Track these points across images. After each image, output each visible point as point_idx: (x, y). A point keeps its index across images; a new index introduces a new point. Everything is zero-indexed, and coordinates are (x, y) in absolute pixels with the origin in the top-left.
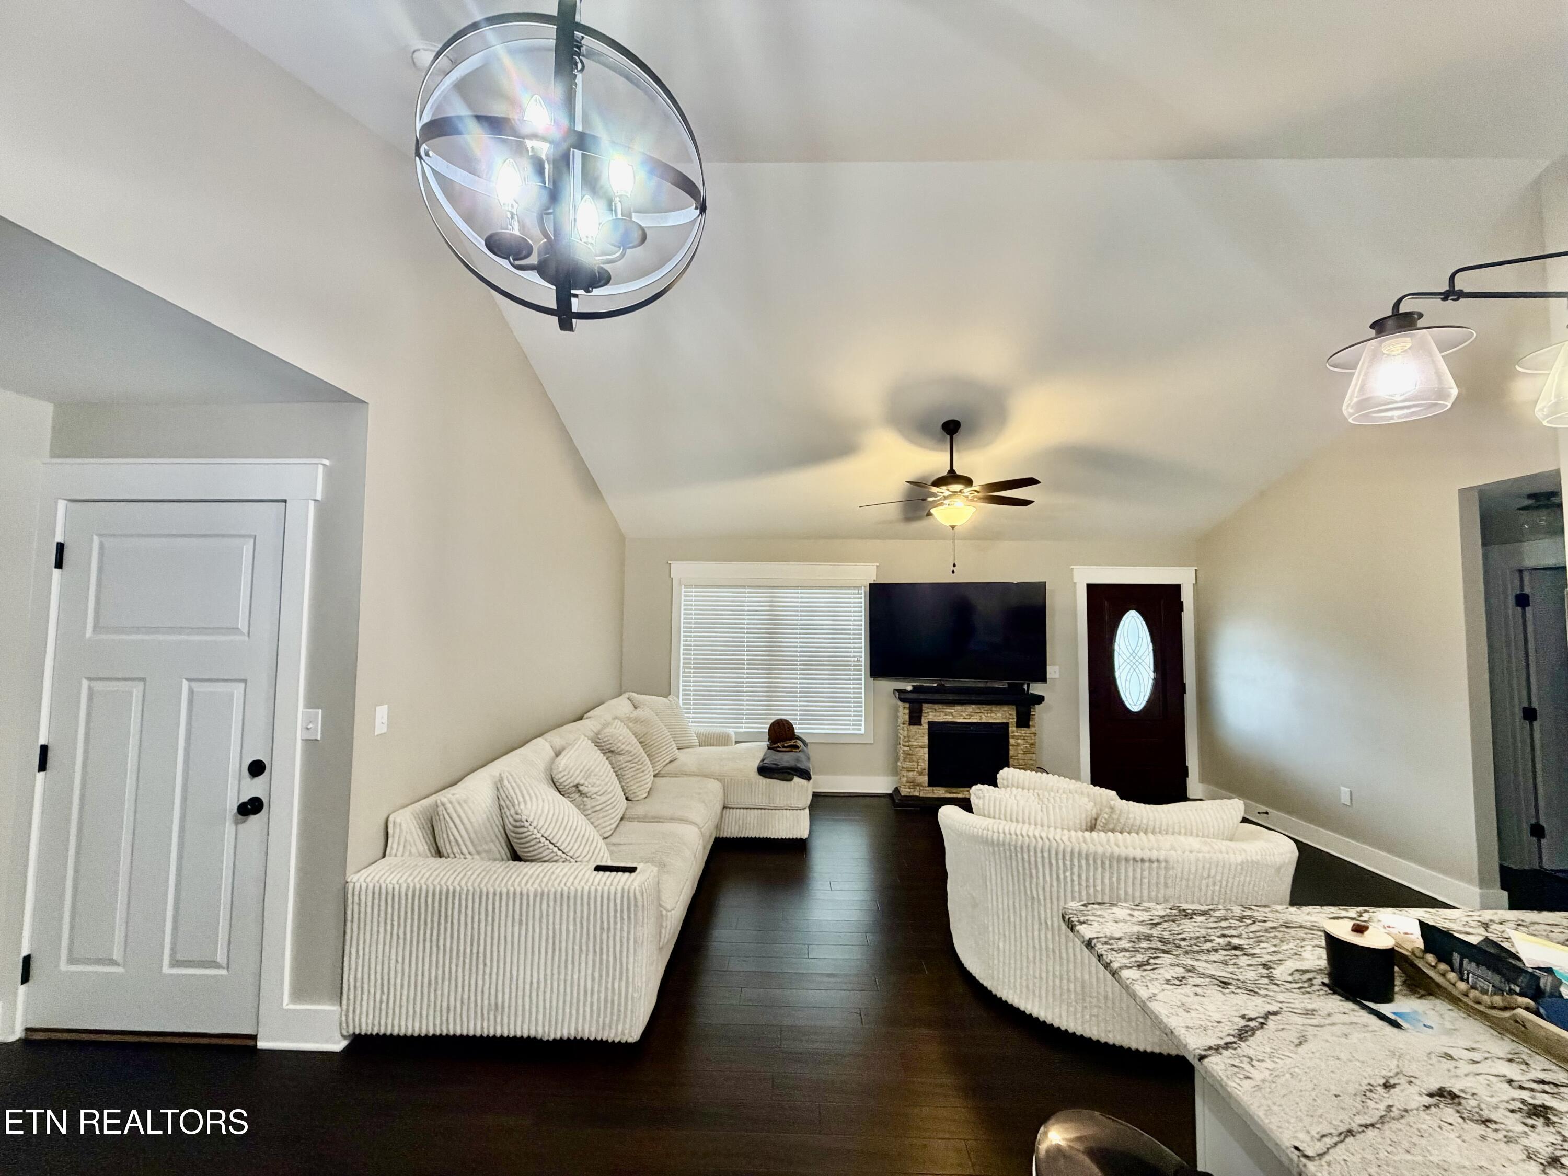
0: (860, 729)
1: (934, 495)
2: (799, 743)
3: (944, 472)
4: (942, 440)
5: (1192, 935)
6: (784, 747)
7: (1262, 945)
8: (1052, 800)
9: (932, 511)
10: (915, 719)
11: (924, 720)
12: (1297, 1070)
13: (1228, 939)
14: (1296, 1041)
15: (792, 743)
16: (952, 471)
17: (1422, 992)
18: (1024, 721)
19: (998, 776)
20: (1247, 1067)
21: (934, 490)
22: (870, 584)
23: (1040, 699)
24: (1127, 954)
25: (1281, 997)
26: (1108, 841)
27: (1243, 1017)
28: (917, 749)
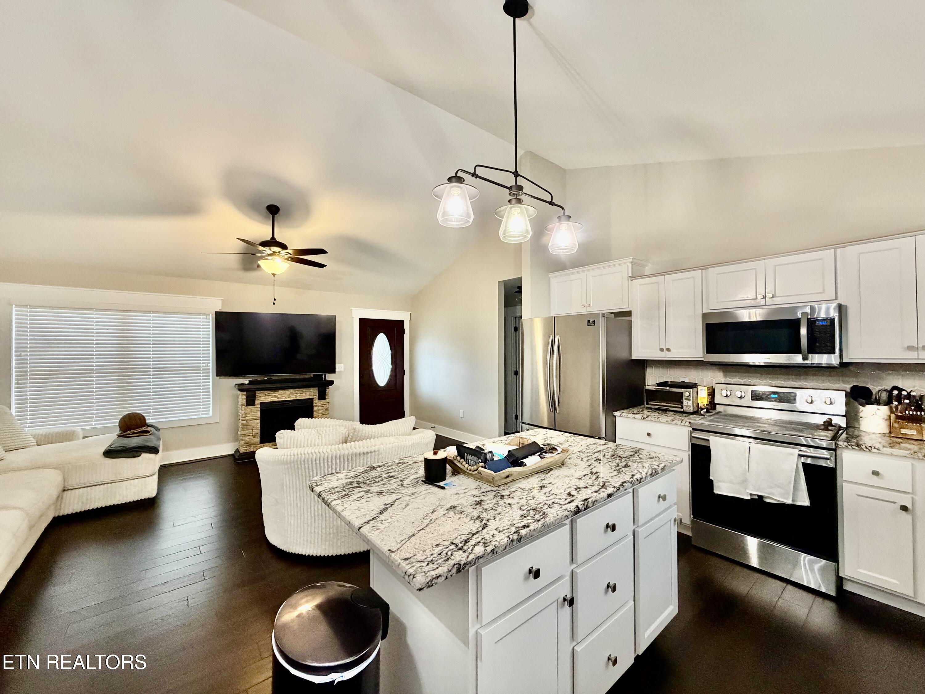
0: (209, 414)
1: (261, 252)
2: (150, 429)
3: (268, 237)
4: (266, 217)
5: (374, 476)
6: (134, 433)
7: (403, 472)
8: (324, 431)
9: (260, 262)
10: (250, 402)
11: (257, 402)
12: (400, 519)
13: (389, 474)
14: (404, 507)
15: (143, 429)
16: (273, 238)
17: (456, 473)
18: (322, 396)
19: (295, 424)
20: (379, 525)
21: (261, 248)
22: (216, 312)
23: (332, 383)
24: (337, 494)
25: (403, 492)
26: (351, 447)
27: (385, 504)
28: (252, 421)
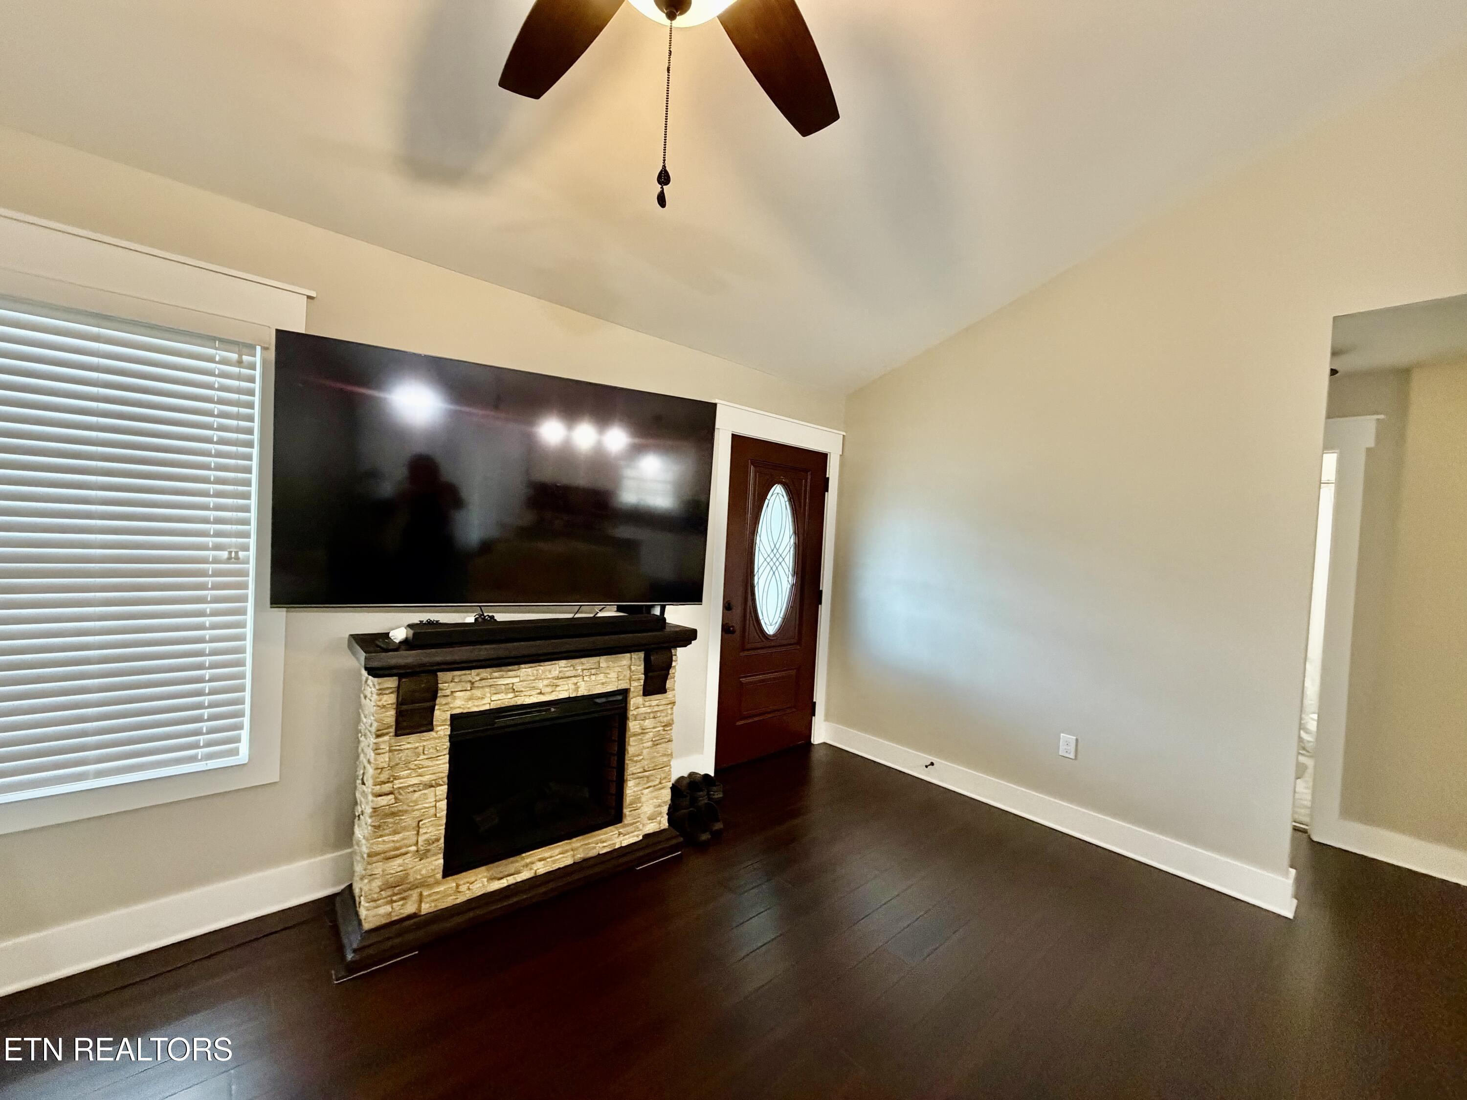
0: (235, 752)
10: (413, 716)
11: (441, 716)
18: (657, 681)
28: (417, 795)
